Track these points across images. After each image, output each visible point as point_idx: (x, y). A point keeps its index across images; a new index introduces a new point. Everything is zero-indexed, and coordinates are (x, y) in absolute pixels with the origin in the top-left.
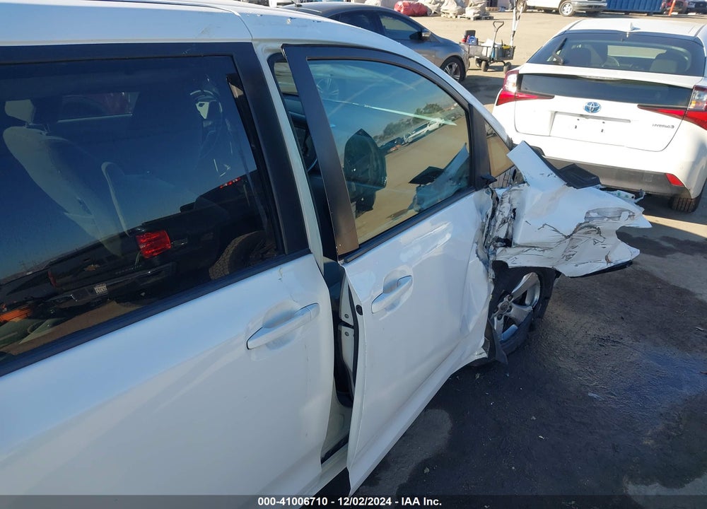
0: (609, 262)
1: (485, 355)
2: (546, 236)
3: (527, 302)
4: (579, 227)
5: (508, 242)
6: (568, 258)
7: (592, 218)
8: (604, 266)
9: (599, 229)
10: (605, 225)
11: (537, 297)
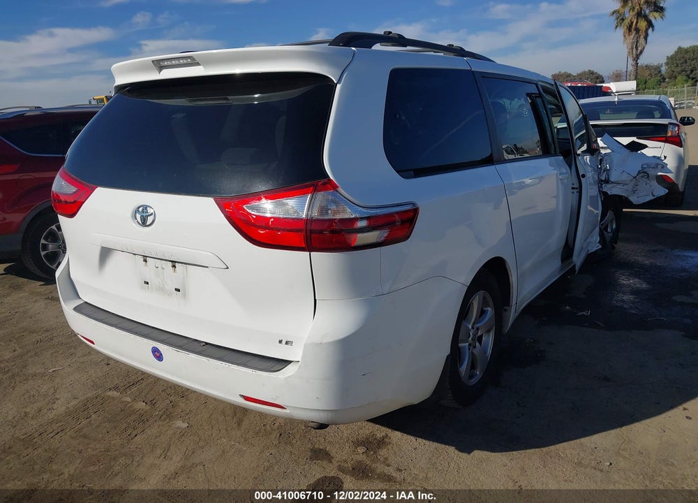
0: (654, 196)
1: (600, 247)
2: (625, 177)
3: (609, 230)
4: (639, 173)
5: (607, 181)
6: (634, 192)
7: (645, 168)
8: (652, 198)
9: (648, 174)
10: (651, 172)
11: (614, 227)
